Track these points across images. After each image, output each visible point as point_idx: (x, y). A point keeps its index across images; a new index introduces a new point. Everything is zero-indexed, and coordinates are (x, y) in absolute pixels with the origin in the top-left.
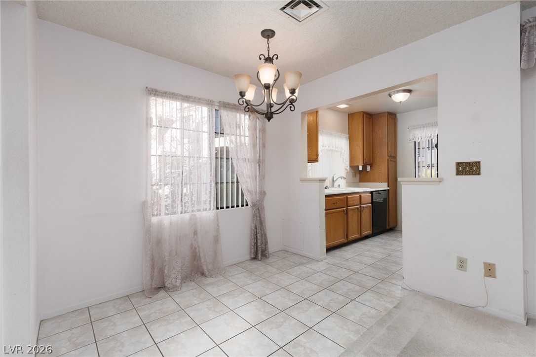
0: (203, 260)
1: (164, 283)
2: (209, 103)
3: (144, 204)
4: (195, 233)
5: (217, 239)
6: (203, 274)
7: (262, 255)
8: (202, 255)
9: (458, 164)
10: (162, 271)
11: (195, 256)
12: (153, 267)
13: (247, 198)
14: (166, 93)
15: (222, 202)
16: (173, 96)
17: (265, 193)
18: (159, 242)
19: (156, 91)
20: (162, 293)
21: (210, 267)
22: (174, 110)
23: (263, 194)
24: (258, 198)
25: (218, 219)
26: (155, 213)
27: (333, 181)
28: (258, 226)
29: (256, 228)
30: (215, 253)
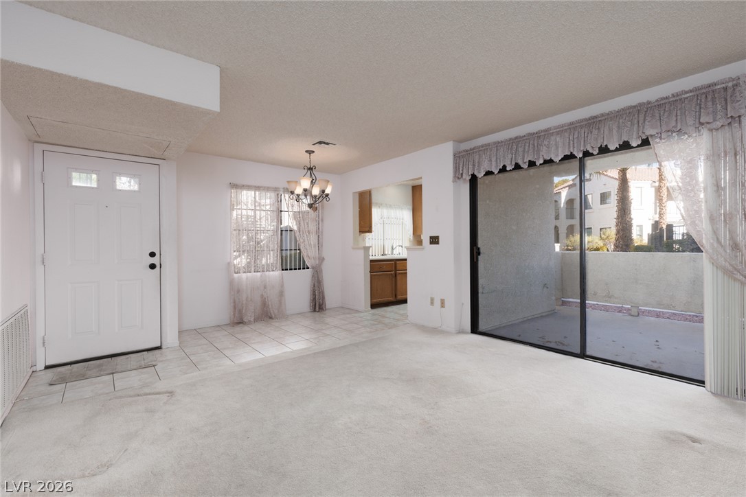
0: (270, 306)
1: (242, 319)
2: (276, 189)
3: (229, 263)
4: (265, 287)
5: (281, 294)
6: (271, 318)
7: (319, 308)
8: (270, 303)
9: (431, 237)
10: (240, 311)
11: (264, 304)
12: (235, 308)
13: (308, 263)
14: (243, 186)
15: (286, 265)
16: (249, 187)
17: (323, 259)
18: (238, 291)
19: (237, 185)
20: (241, 325)
21: (276, 312)
22: (250, 198)
23: (322, 260)
24: (317, 263)
25: (282, 278)
26: (236, 270)
27: (393, 249)
28: (316, 284)
29: (314, 286)
30: (280, 302)
